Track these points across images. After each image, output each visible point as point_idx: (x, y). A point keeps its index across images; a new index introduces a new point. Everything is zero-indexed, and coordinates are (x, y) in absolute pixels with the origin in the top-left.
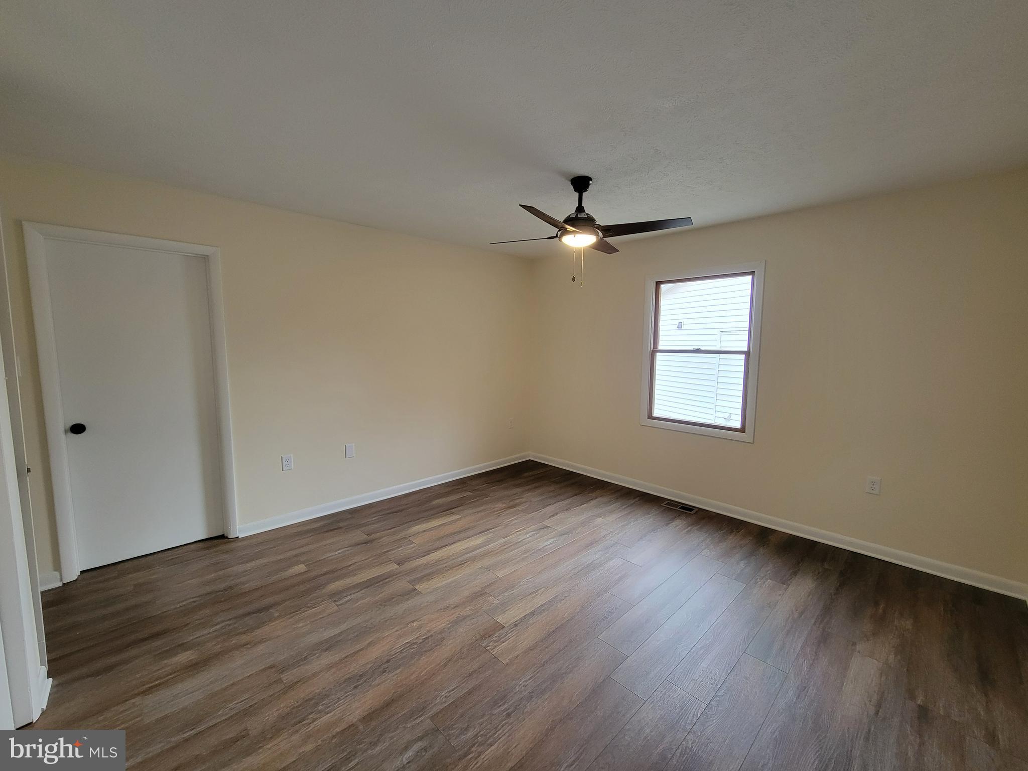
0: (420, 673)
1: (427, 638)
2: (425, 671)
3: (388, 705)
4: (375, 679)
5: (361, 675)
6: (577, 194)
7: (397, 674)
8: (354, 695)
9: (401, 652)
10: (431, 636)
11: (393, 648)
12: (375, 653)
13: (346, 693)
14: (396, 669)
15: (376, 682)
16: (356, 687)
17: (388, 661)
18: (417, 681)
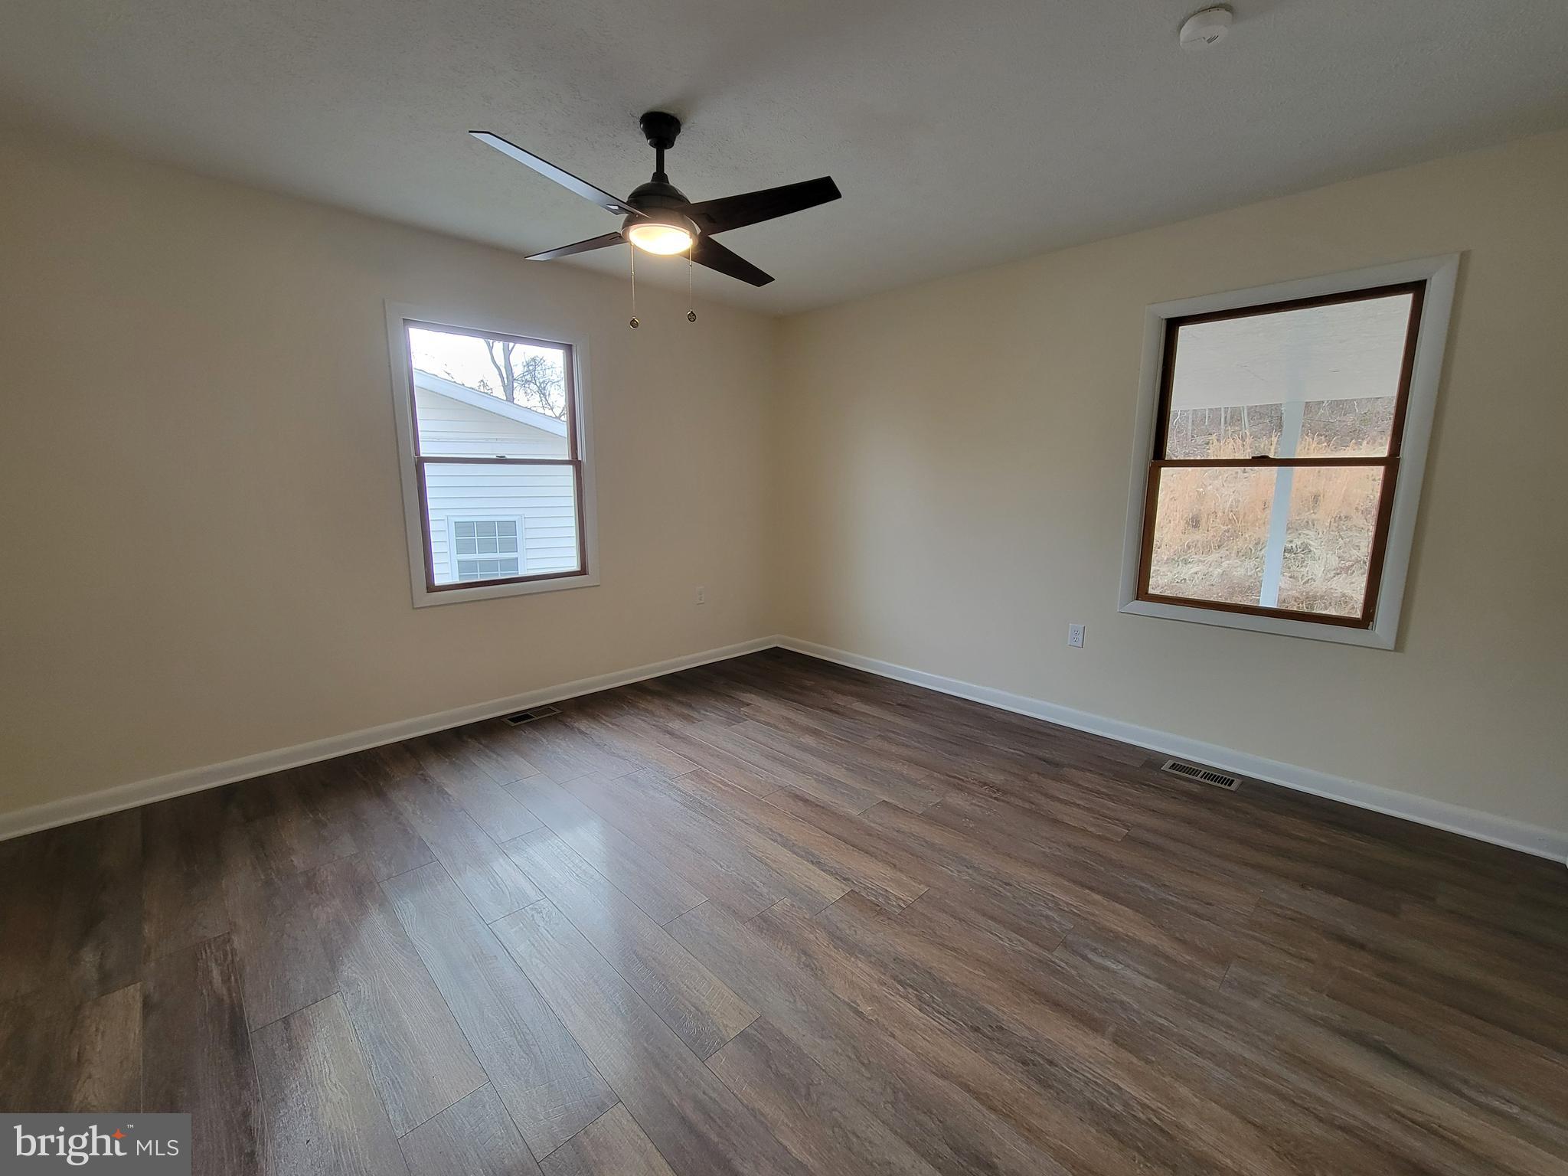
0: (983, 978)
1: (900, 982)
2: (976, 972)
3: (1056, 1005)
4: (1022, 1038)
5: (1022, 1063)
6: (654, 150)
7: (997, 1008)
8: (1067, 1060)
9: (947, 1014)
10: (895, 978)
11: (939, 1030)
12: (964, 1058)
13: (1071, 1075)
14: (987, 1012)
15: (1026, 1033)
16: (1051, 1063)
17: (976, 1030)
18: (998, 979)
